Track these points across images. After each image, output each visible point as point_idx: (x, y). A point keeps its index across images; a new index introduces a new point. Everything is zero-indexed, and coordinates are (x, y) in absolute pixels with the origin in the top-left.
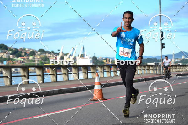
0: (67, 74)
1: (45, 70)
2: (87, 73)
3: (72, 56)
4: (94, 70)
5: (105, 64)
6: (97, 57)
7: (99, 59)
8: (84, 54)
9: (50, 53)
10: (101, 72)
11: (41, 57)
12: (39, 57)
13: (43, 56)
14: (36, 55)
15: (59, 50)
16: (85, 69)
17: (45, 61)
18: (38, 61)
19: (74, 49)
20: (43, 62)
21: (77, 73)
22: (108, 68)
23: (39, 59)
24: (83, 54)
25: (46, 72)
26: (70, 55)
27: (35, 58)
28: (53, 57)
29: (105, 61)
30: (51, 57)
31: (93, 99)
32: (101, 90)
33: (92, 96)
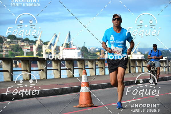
0: (45, 70)
1: (16, 64)
2: (72, 69)
3: (54, 46)
4: (82, 65)
5: (99, 58)
6: (88, 48)
7: (90, 51)
8: (70, 43)
9: (23, 41)
10: (92, 68)
11: (10, 46)
12: (8, 46)
13: (14, 45)
14: (4, 43)
15: (35, 37)
16: (70, 64)
17: (17, 51)
18: (7, 51)
19: (56, 36)
20: (14, 52)
21: (59, 69)
22: (102, 63)
23: (8, 48)
24: (68, 43)
25: (17, 66)
26: (51, 44)
27: (3, 47)
28: (27, 46)
29: (98, 54)
30: (25, 47)
31: (79, 105)
32: (90, 93)
33: (77, 101)
